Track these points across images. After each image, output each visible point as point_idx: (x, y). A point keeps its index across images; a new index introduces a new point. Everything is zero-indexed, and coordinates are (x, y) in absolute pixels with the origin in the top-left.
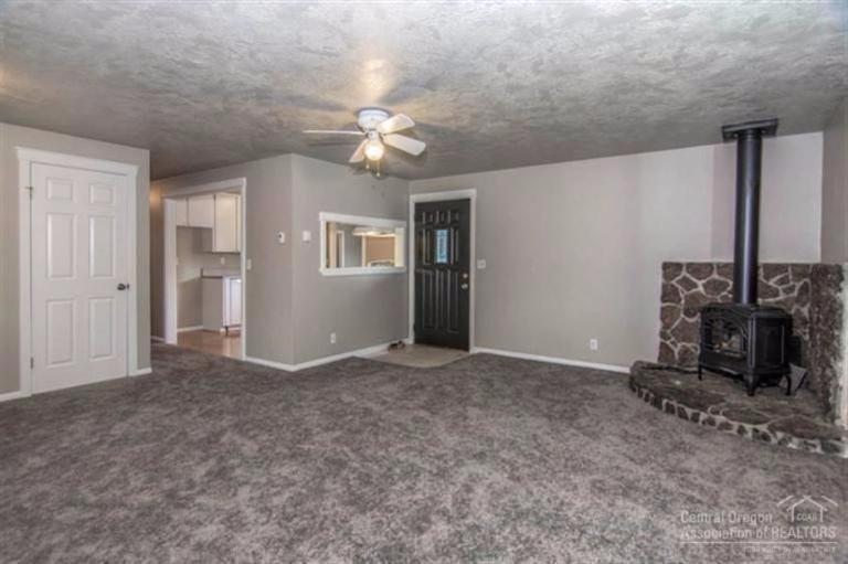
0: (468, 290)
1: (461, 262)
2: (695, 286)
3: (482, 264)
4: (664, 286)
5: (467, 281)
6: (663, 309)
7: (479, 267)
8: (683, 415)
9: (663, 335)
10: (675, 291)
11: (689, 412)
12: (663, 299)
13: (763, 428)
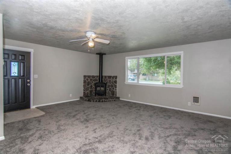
0: (30, 86)
1: (25, 76)
2: (88, 80)
3: (36, 76)
4: (84, 80)
5: (29, 83)
6: (84, 85)
7: (35, 77)
8: (105, 101)
9: (84, 90)
10: (86, 81)
11: (106, 100)
12: (84, 83)
13: (115, 99)
